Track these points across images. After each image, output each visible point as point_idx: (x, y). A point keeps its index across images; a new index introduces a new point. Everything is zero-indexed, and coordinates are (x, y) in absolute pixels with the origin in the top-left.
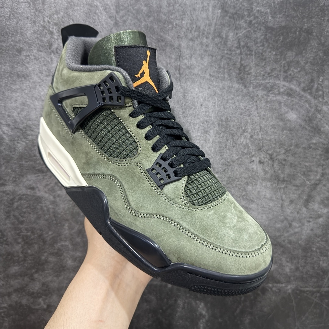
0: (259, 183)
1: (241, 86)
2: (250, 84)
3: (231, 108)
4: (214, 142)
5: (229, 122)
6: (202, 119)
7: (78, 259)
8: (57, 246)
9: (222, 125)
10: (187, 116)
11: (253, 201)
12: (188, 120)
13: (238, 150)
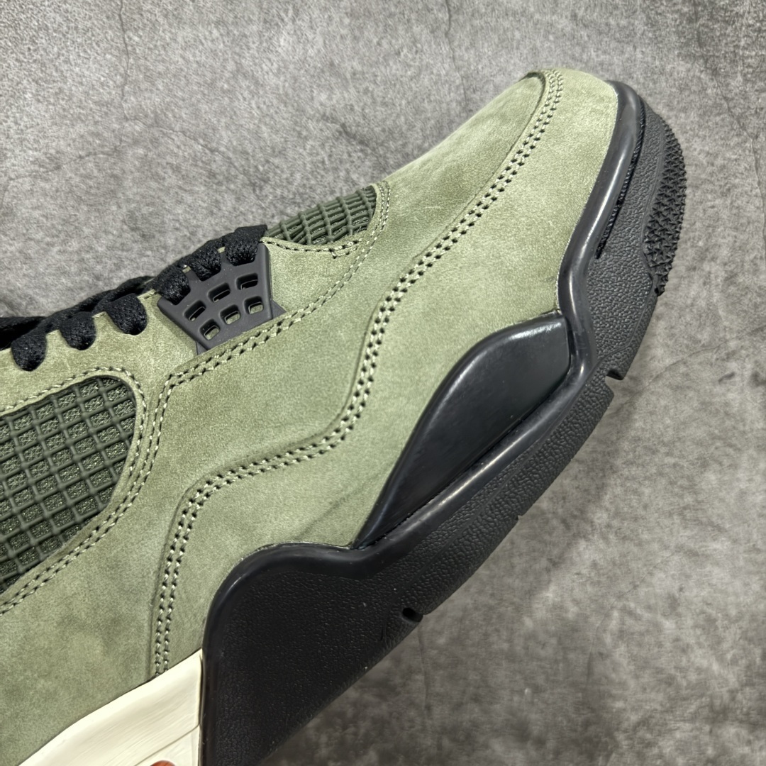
0: (744, 461)
1: (698, 67)
2: (733, 62)
11: (720, 529)
13: (676, 331)
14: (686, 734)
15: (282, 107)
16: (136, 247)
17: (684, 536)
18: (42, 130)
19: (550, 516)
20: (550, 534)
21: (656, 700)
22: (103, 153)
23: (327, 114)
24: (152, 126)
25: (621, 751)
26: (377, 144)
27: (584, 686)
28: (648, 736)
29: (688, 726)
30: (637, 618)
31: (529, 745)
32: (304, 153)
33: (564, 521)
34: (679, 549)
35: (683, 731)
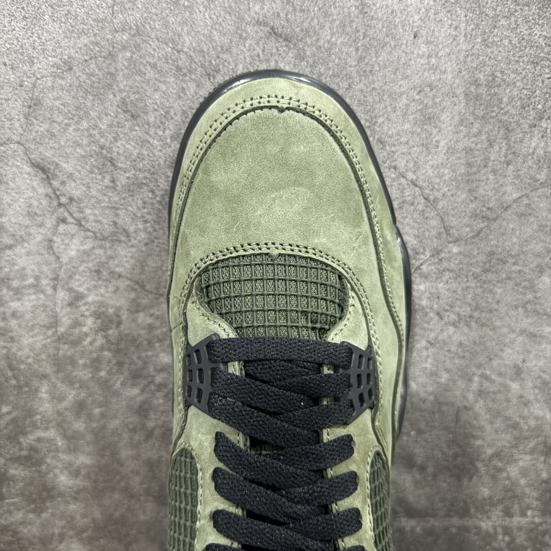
3: (506, 42)
4: (450, 150)
5: (499, 86)
6: (416, 80)
7: (83, 472)
8: (27, 441)
9: (477, 97)
10: (371, 71)
12: (374, 82)
13: (521, 173)
14: (527, 463)
15: (227, 17)
16: (128, 124)
17: (526, 323)
18: (58, 42)
19: (428, 310)
20: (428, 323)
21: (505, 439)
22: (101, 57)
23: (261, 20)
24: (135, 35)
25: (479, 474)
26: (297, 40)
27: (453, 430)
28: (500, 464)
29: (528, 457)
30: (492, 382)
31: (415, 470)
32: (245, 50)
33: (438, 314)
34: (523, 332)
35: (525, 461)
